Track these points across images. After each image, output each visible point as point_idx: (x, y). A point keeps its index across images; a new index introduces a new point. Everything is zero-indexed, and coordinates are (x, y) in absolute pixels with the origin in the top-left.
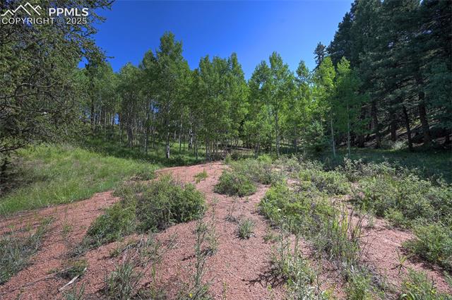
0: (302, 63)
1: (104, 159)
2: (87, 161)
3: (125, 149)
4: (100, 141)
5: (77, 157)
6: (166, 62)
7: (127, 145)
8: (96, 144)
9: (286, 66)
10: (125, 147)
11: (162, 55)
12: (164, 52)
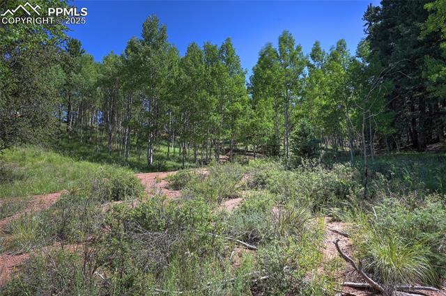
0: (317, 44)
1: (77, 163)
2: (60, 164)
3: (103, 154)
4: (75, 144)
5: (50, 161)
6: (148, 53)
7: (105, 149)
8: (71, 148)
9: (299, 49)
10: (103, 151)
11: (143, 45)
12: (146, 41)
